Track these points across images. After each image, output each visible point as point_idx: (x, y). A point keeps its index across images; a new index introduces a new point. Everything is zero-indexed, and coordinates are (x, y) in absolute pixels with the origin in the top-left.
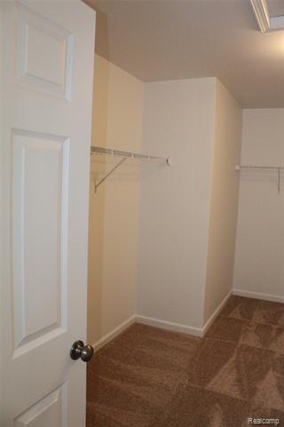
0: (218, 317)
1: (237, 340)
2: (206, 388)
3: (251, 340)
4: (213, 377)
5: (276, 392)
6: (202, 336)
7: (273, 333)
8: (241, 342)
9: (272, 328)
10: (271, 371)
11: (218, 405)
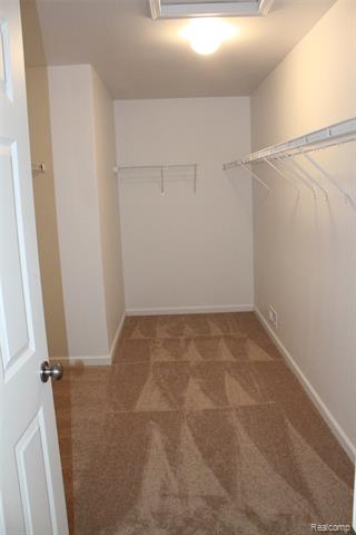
0: (120, 342)
1: (148, 359)
2: (134, 411)
3: (162, 356)
4: (137, 399)
5: (202, 395)
6: (110, 363)
7: (182, 344)
8: (153, 360)
9: (179, 341)
10: (191, 379)
11: (152, 423)
